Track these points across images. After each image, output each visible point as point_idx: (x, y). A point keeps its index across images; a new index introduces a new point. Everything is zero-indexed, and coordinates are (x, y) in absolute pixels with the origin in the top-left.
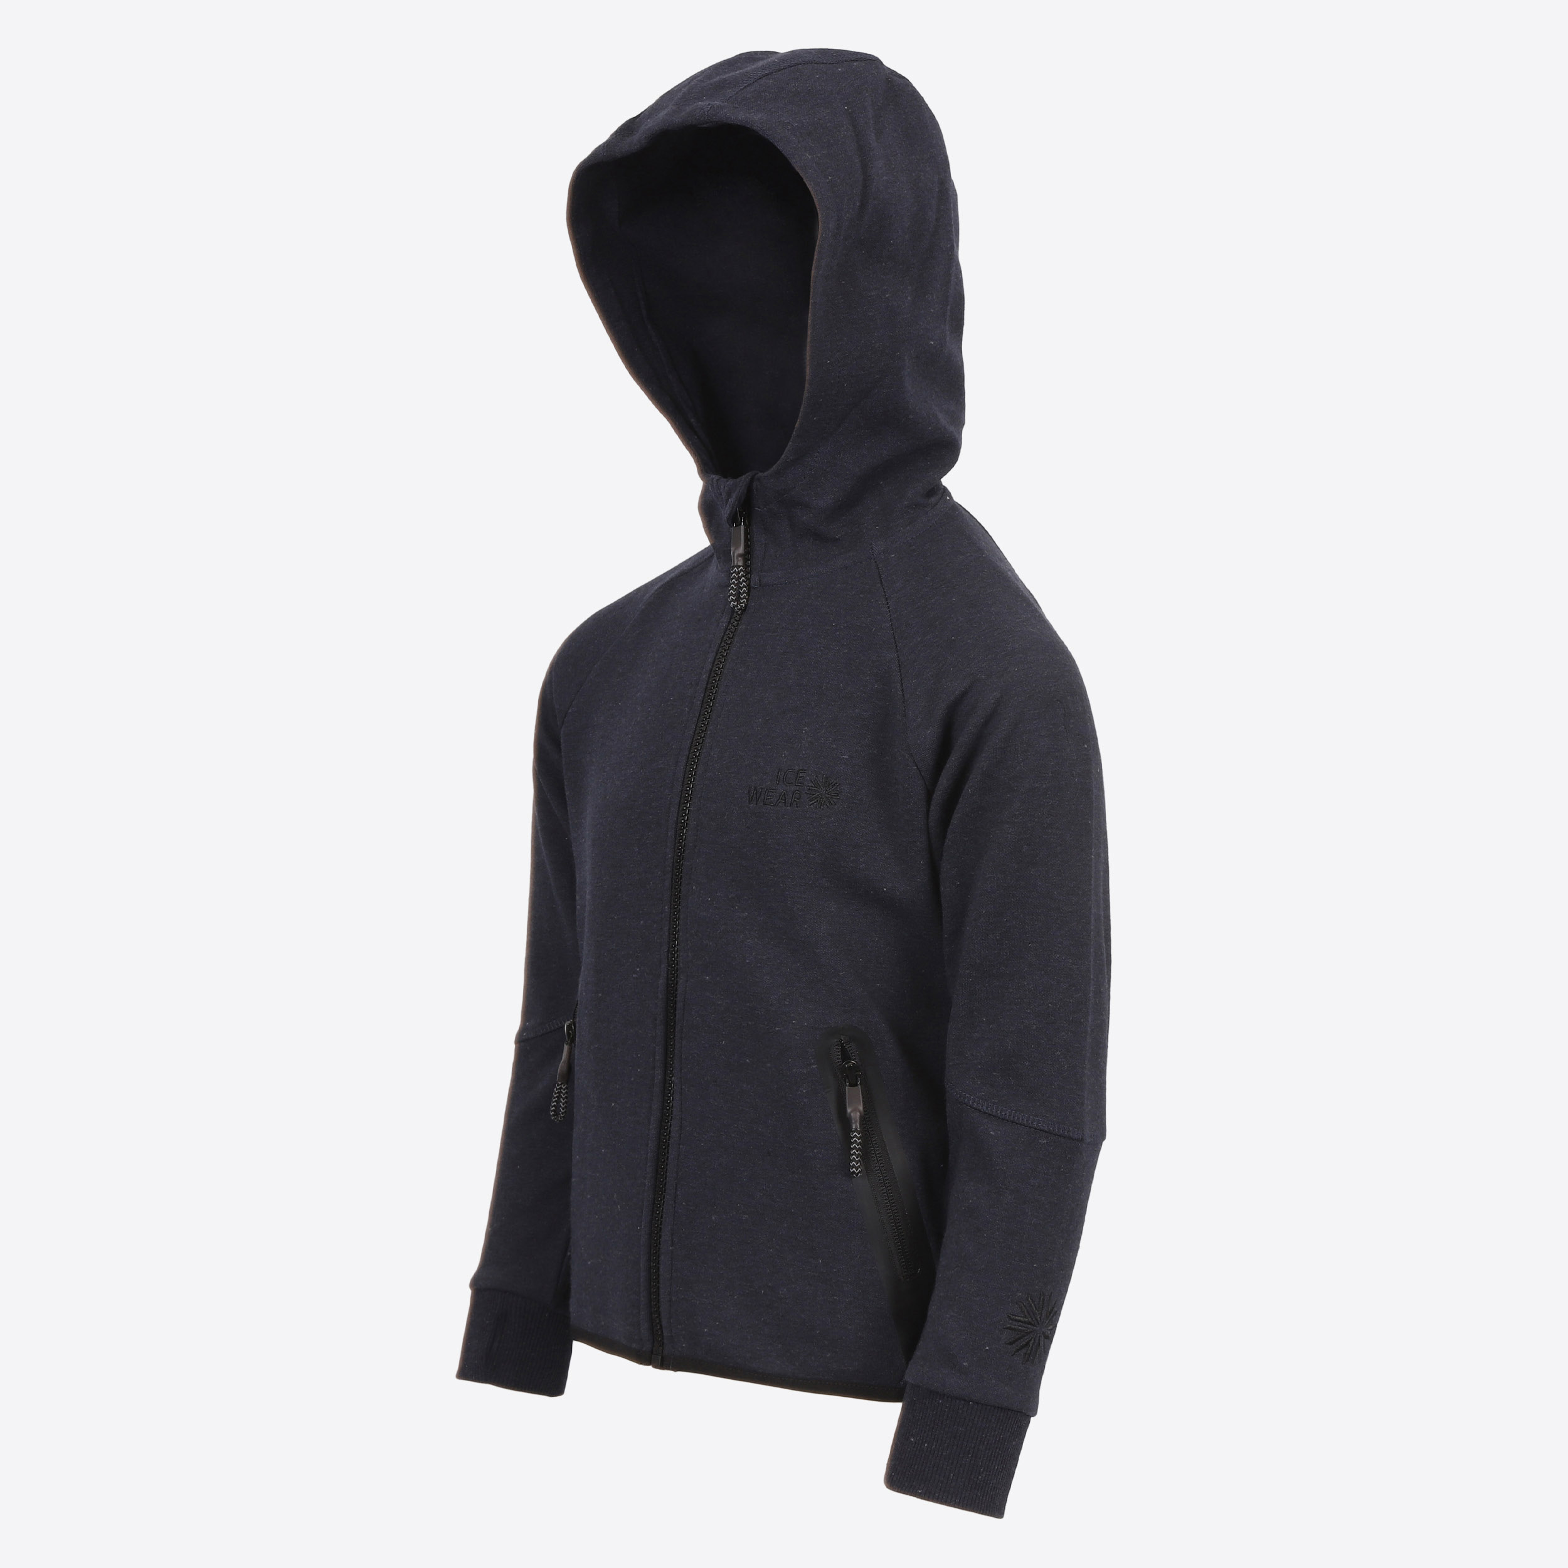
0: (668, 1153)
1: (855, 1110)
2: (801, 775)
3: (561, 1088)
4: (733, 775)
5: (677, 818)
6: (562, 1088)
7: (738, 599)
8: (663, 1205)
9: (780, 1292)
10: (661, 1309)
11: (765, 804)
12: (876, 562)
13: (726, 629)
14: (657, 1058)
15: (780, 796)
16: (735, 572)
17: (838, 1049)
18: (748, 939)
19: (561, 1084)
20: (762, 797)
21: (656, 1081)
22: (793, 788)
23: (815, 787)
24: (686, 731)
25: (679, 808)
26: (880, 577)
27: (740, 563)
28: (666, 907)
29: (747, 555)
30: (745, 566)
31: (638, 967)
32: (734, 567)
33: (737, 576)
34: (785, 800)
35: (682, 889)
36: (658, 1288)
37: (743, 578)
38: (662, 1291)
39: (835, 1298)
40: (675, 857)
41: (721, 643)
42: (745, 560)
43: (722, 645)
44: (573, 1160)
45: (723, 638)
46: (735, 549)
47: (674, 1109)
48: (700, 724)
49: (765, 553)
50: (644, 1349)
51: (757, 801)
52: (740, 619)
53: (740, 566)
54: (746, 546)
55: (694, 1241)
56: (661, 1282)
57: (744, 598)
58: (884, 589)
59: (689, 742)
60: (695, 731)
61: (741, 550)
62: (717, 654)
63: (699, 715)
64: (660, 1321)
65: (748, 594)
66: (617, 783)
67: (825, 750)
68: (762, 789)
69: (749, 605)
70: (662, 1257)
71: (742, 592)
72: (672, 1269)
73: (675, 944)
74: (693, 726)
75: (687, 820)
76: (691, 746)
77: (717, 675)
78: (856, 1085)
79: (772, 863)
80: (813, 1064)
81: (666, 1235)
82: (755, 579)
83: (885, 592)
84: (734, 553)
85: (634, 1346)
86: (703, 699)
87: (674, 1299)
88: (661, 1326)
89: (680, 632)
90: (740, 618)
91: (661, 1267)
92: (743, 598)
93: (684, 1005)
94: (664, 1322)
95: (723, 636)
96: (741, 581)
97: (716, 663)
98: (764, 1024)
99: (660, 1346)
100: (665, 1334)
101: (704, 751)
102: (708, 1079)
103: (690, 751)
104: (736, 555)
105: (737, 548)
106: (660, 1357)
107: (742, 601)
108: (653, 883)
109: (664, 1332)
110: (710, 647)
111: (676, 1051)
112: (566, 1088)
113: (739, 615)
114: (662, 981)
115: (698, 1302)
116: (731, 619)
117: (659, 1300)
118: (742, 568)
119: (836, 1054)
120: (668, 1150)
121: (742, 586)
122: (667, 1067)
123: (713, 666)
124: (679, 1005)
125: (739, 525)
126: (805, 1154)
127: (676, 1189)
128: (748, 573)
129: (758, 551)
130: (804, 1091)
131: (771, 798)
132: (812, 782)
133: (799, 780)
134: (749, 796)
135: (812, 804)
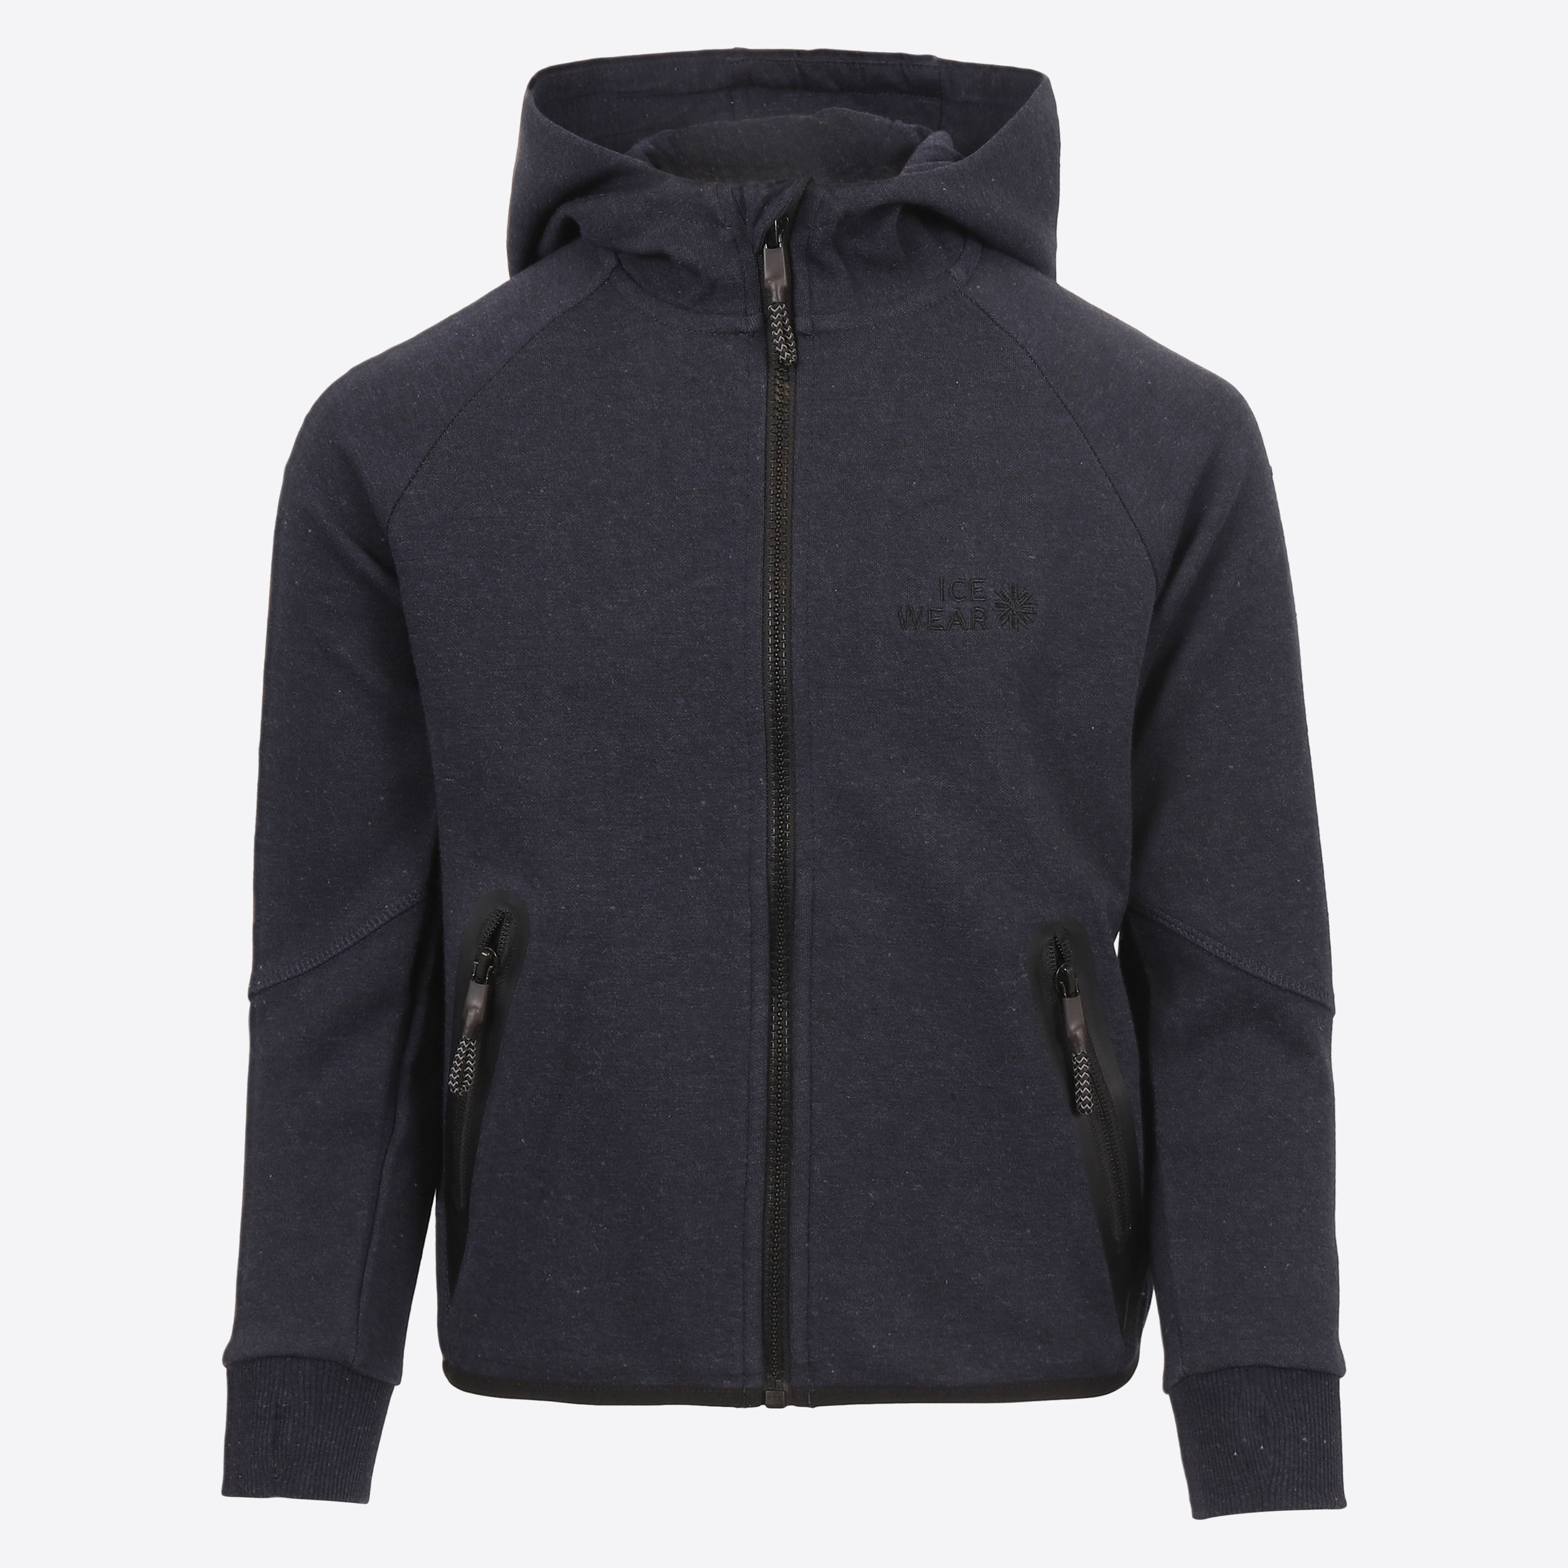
0: (791, 1115)
1: (1077, 1024)
3: (469, 1047)
4: (863, 592)
6: (471, 1046)
7: (789, 350)
9: (972, 1279)
10: (792, 1331)
11: (927, 628)
12: (967, 296)
13: (768, 392)
17: (1051, 949)
19: (471, 1041)
20: (922, 619)
22: (970, 605)
23: (1003, 600)
25: (764, 642)
26: (989, 316)
27: (783, 299)
33: (781, 317)
34: (963, 621)
35: (794, 752)
37: (788, 320)
38: (794, 1306)
40: (770, 710)
41: (770, 412)
42: (789, 296)
43: (773, 414)
45: (770, 404)
47: (797, 1055)
49: (812, 287)
50: (749, 1386)
51: (914, 626)
53: (782, 304)
55: (843, 1230)
56: (793, 1293)
58: (1008, 333)
59: (760, 550)
60: (765, 535)
62: (767, 426)
68: (923, 608)
69: (802, 359)
70: (795, 1260)
71: (789, 339)
72: (810, 1273)
73: (783, 828)
74: (761, 528)
76: (765, 555)
78: (1075, 995)
80: (1024, 973)
81: (799, 1229)
91: (794, 1274)
92: (792, 348)
94: (797, 1347)
96: (787, 324)
97: (771, 439)
99: (780, 1378)
100: (798, 1361)
101: (796, 560)
103: (765, 562)
105: (779, 278)
107: (792, 353)
109: (795, 1357)
111: (797, 975)
118: (784, 305)
119: (1051, 958)
120: (790, 1113)
121: (788, 331)
122: (772, 999)
123: (767, 444)
124: (803, 911)
125: (775, 247)
127: (811, 1163)
128: (792, 315)
129: (802, 285)
130: (1014, 1010)
131: (938, 620)
132: (998, 595)
133: (975, 592)
134: (900, 619)
135: (1005, 623)
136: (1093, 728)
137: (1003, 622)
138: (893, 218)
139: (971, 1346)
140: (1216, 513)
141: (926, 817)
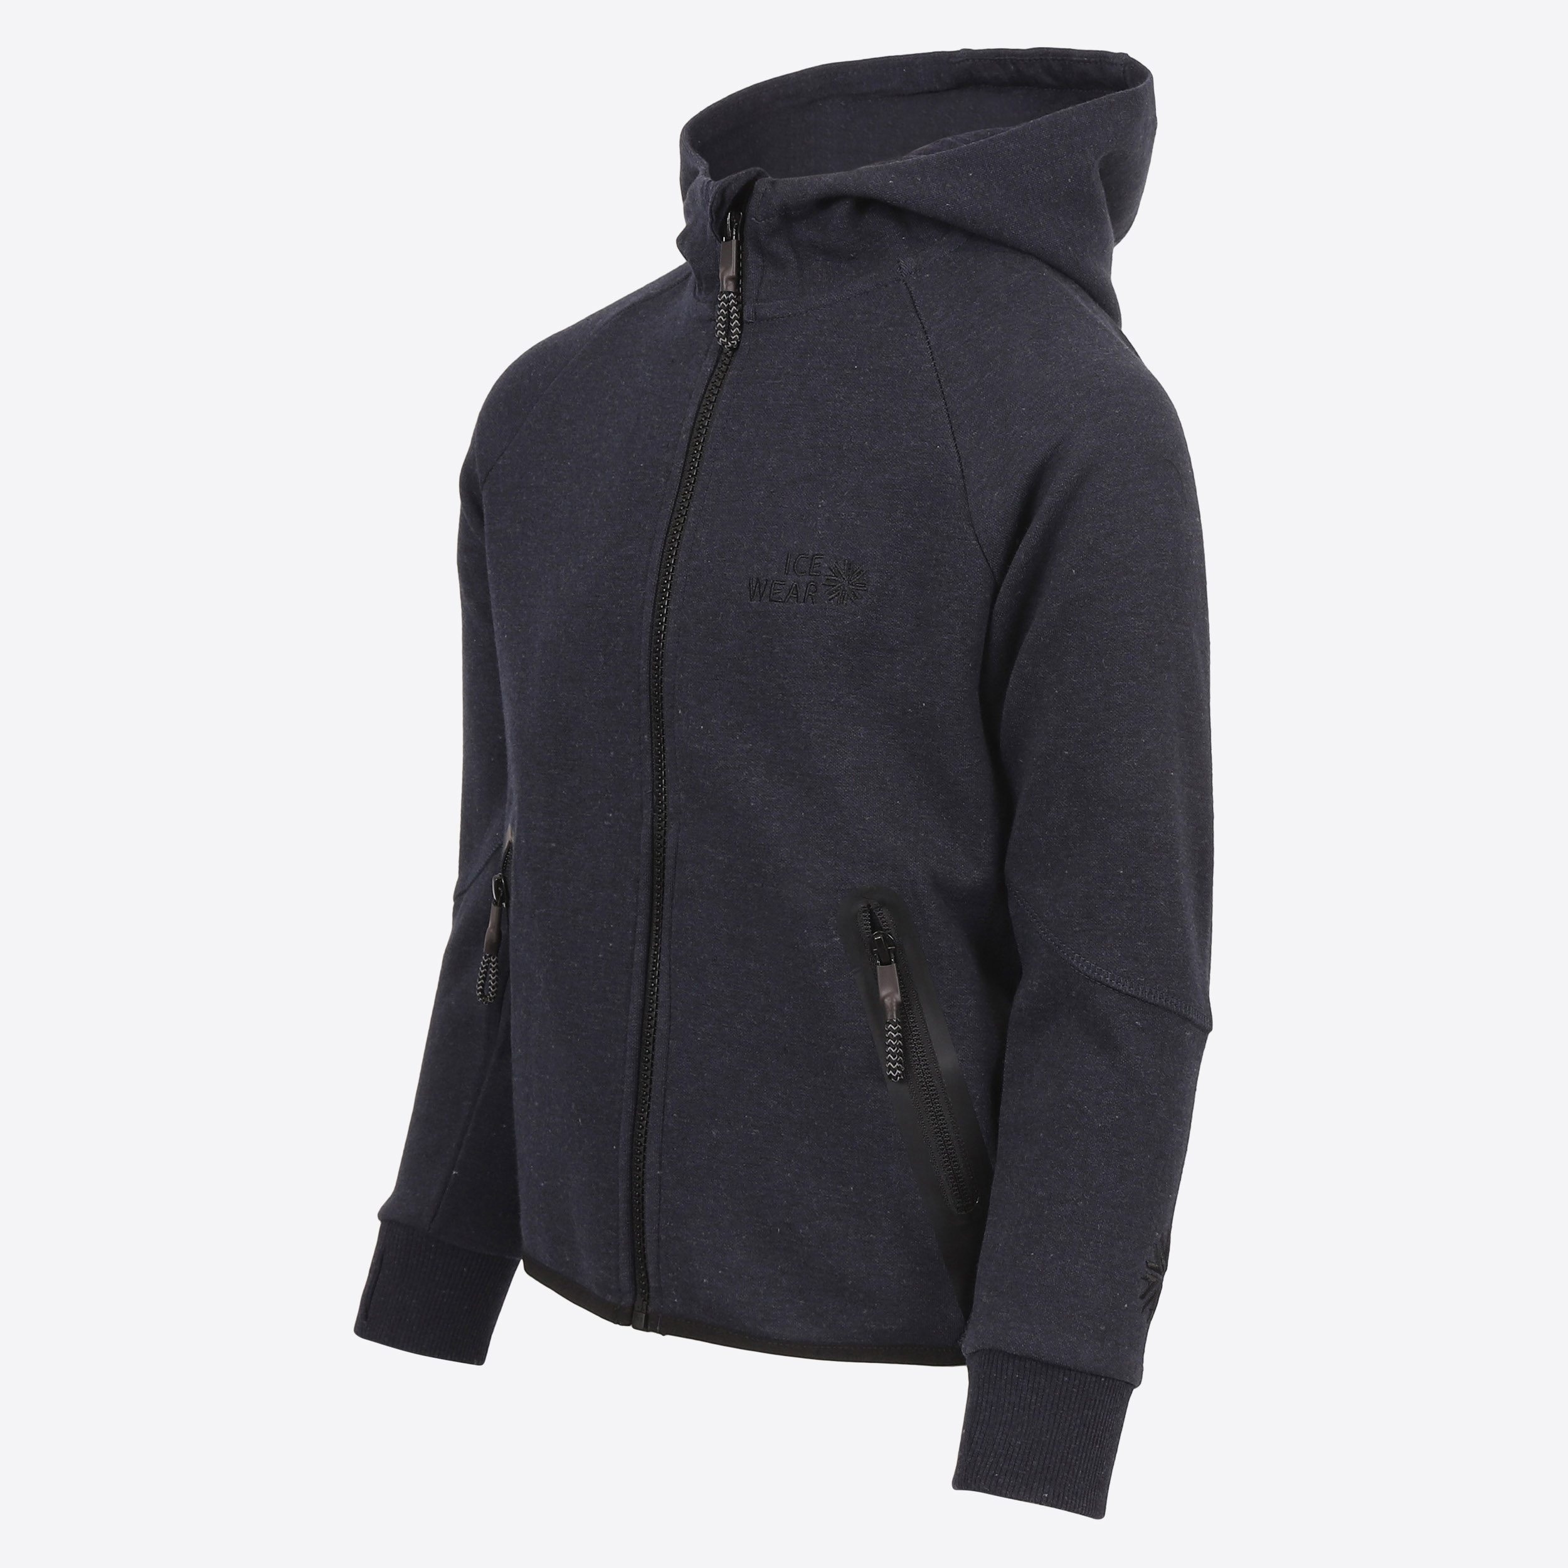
0: (653, 1050)
1: (890, 994)
2: (817, 561)
3: (489, 962)
4: (727, 564)
5: (653, 620)
6: (491, 961)
7: (728, 335)
8: (648, 1117)
9: (801, 1231)
10: (648, 1251)
11: (771, 600)
12: (906, 284)
13: (712, 375)
14: (639, 930)
15: (790, 590)
16: (724, 300)
17: (865, 916)
18: (753, 776)
19: (490, 956)
20: (768, 592)
21: (635, 960)
22: (807, 579)
23: (835, 576)
24: (662, 508)
25: (654, 607)
26: (914, 303)
27: (731, 288)
28: (646, 736)
29: (738, 279)
30: (737, 293)
31: (610, 812)
32: (722, 293)
33: (726, 305)
34: (797, 594)
35: (665, 713)
36: (643, 1223)
37: (734, 307)
38: (647, 1228)
39: (871, 1236)
40: (652, 671)
41: (705, 393)
42: (737, 286)
43: (706, 396)
44: (513, 1055)
45: (707, 386)
46: (724, 271)
47: (661, 995)
48: (681, 498)
49: (762, 278)
50: (623, 1303)
51: (761, 597)
52: (730, 363)
53: (730, 293)
54: (738, 268)
55: (688, 1163)
56: (646, 1215)
57: (737, 333)
58: (920, 320)
59: (666, 521)
60: (674, 508)
61: (732, 272)
62: (699, 406)
63: (679, 488)
64: (645, 1265)
65: (741, 328)
66: (574, 571)
67: (846, 528)
68: (767, 580)
69: (742, 344)
70: (647, 1185)
71: (733, 325)
72: (660, 1199)
73: (661, 783)
74: (672, 502)
75: (665, 623)
76: (669, 527)
77: (701, 434)
78: (890, 963)
79: (780, 677)
80: (836, 936)
81: (652, 1156)
82: (748, 310)
83: (922, 323)
84: (723, 276)
85: (609, 1297)
86: (684, 466)
87: (663, 1237)
88: (647, 1273)
89: (647, 374)
90: (731, 361)
91: (647, 1197)
92: (735, 334)
93: (676, 863)
94: (651, 1269)
95: (708, 384)
96: (731, 311)
97: (699, 419)
98: (773, 886)
99: (644, 1300)
100: (652, 1284)
101: (687, 532)
102: (704, 957)
103: (668, 533)
104: (725, 278)
105: (727, 268)
106: (644, 1315)
107: (733, 338)
108: (626, 704)
109: (650, 1280)
110: (690, 398)
111: (664, 922)
112: (497, 961)
113: (729, 357)
114: (645, 832)
115: (694, 1243)
116: (717, 362)
117: (644, 1240)
118: (732, 294)
119: (865, 925)
120: (653, 1047)
121: (732, 318)
122: (651, 942)
123: (694, 423)
124: (669, 863)
125: (729, 239)
126: (830, 1052)
127: (665, 1096)
128: (740, 303)
129: (752, 274)
130: (825, 971)
131: (779, 593)
132: (832, 571)
133: (814, 567)
134: (750, 591)
135: (833, 598)
136: (924, 705)
137: (831, 597)
138: (842, 210)
139: (804, 1302)
140: (1048, 501)
141: (754, 781)
